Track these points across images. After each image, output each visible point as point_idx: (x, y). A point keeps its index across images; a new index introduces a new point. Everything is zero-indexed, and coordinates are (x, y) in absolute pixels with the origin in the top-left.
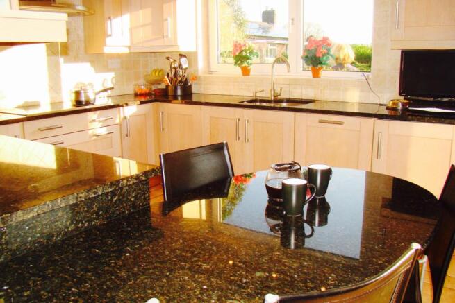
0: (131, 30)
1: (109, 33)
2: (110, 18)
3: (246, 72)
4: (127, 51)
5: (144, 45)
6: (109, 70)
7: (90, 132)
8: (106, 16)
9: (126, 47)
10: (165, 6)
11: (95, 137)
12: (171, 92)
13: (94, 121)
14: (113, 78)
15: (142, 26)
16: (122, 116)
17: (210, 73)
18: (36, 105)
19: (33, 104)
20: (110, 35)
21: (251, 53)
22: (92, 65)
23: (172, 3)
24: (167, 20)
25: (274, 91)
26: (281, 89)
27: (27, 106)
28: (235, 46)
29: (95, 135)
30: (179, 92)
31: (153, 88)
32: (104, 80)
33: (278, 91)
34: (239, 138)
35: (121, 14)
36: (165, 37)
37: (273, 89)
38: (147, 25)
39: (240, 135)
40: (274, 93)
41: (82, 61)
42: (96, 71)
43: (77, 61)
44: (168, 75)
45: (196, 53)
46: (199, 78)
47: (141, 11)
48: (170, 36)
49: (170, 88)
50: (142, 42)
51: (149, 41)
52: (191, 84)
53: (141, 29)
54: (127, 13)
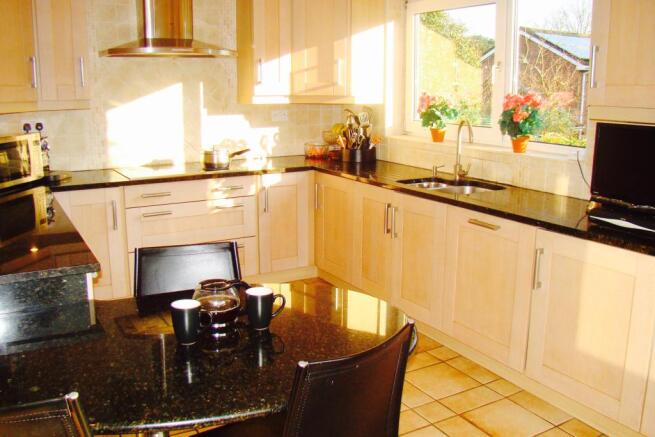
0: (293, 74)
1: (259, 80)
2: (260, 61)
3: (437, 136)
4: (287, 101)
5: (308, 94)
6: (272, 124)
7: (210, 204)
8: (256, 58)
9: (286, 96)
10: (335, 43)
11: (217, 211)
12: (345, 158)
13: (216, 190)
14: (276, 135)
15: (307, 70)
16: (259, 186)
17: (405, 134)
18: (168, 165)
19: (164, 163)
20: (260, 83)
21: (443, 111)
22: (246, 118)
23: (346, 40)
24: (336, 62)
25: (461, 166)
26: (469, 166)
27: (156, 166)
28: (422, 100)
29: (217, 208)
30: (358, 159)
31: (331, 148)
32: (264, 137)
33: (464, 168)
34: (388, 231)
35: (279, 55)
36: (334, 84)
37: (458, 165)
38: (313, 68)
39: (389, 227)
40: (460, 170)
41: (233, 113)
42: (252, 125)
43: (226, 113)
44: (345, 134)
45: (383, 106)
46: (384, 140)
47: (306, 51)
48: (340, 83)
49: (344, 151)
50: (306, 91)
51: (314, 89)
52: (374, 148)
53: (306, 73)
54: (287, 53)
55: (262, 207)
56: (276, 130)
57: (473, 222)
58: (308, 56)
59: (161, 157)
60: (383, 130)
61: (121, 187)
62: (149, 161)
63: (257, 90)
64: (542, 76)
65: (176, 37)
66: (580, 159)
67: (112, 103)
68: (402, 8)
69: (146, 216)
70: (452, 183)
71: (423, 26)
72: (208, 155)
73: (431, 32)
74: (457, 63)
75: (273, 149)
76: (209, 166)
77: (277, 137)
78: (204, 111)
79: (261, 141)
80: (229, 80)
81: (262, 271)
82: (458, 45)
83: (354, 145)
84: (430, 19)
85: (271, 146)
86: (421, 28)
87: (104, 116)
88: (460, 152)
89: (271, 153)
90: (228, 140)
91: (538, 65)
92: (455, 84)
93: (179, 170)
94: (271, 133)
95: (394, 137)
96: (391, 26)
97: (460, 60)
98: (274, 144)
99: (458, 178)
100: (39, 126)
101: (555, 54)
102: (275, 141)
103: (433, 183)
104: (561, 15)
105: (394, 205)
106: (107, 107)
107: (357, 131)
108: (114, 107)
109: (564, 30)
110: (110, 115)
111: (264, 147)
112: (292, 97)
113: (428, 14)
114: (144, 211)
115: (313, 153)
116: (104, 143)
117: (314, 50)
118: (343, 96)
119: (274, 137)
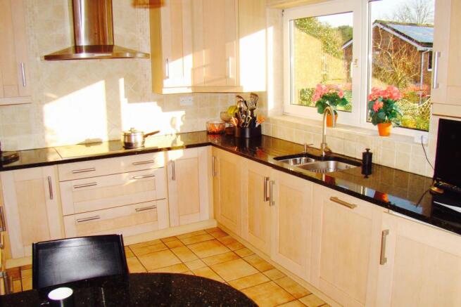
0: (193, 70)
1: (167, 75)
2: (167, 60)
4: (190, 91)
5: (206, 85)
6: (180, 109)
8: (164, 58)
9: (188, 87)
10: (227, 45)
12: (237, 134)
14: (183, 116)
15: (205, 66)
16: (168, 160)
17: (284, 114)
19: (95, 141)
20: (168, 77)
22: (159, 105)
23: (235, 42)
24: (228, 60)
25: (326, 144)
27: (88, 144)
30: (248, 135)
31: (227, 125)
32: (173, 118)
33: (329, 146)
34: (267, 199)
35: (183, 55)
36: (226, 77)
37: (324, 143)
38: (209, 65)
39: (268, 196)
40: (326, 148)
41: (149, 101)
42: (164, 110)
43: (144, 101)
44: (236, 116)
45: (266, 92)
46: (267, 120)
47: (204, 52)
48: (231, 76)
49: (237, 128)
50: (205, 83)
52: (260, 126)
53: (204, 69)
54: (189, 54)
55: (170, 176)
56: (183, 113)
57: (334, 200)
58: (205, 55)
60: (266, 111)
61: (56, 165)
63: (166, 83)
64: (392, 58)
65: (102, 43)
66: (424, 143)
68: (280, 15)
70: (319, 158)
71: (296, 29)
72: (128, 136)
73: (303, 33)
74: (325, 57)
75: (181, 127)
76: (128, 145)
77: (184, 119)
78: (123, 100)
79: (171, 122)
80: (145, 75)
81: (172, 225)
82: (325, 43)
83: (244, 124)
84: (302, 24)
85: (179, 124)
86: (296, 31)
88: (325, 133)
89: (179, 131)
91: (389, 50)
92: (323, 73)
93: (104, 149)
94: (179, 115)
95: (275, 118)
96: (271, 30)
97: (327, 55)
98: (182, 124)
99: (324, 154)
101: (402, 40)
102: (182, 121)
103: (304, 158)
104: (406, 10)
105: (272, 179)
106: (48, 100)
107: (246, 113)
109: (408, 21)
110: (48, 109)
111: (174, 126)
112: (194, 87)
113: (301, 19)
114: (74, 183)
115: (213, 130)
118: (234, 86)
119: (182, 118)
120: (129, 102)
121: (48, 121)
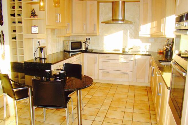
0: (151, 29)
2: (141, 25)
7: (120, 61)
11: (122, 63)
13: (122, 58)
16: (134, 58)
20: (141, 31)
22: (141, 40)
24: (161, 25)
35: (147, 23)
36: (160, 32)
38: (156, 27)
42: (143, 42)
47: (154, 22)
48: (162, 31)
49: (164, 51)
50: (154, 33)
51: (156, 33)
53: (154, 28)
54: (150, 22)
56: (150, 44)
58: (155, 23)
59: (117, 48)
61: (98, 54)
62: (114, 49)
63: (140, 33)
67: (106, 34)
69: (103, 61)
75: (149, 49)
76: (124, 51)
77: (150, 46)
78: (129, 38)
79: (145, 47)
85: (148, 48)
87: (103, 37)
89: (148, 51)
90: (135, 46)
94: (148, 45)
98: (149, 48)
100: (89, 39)
102: (149, 47)
106: (105, 35)
108: (106, 35)
110: (105, 38)
111: (146, 49)
116: (103, 44)
117: (156, 21)
118: (163, 35)
119: (149, 46)
120: (130, 39)
121: (105, 42)
